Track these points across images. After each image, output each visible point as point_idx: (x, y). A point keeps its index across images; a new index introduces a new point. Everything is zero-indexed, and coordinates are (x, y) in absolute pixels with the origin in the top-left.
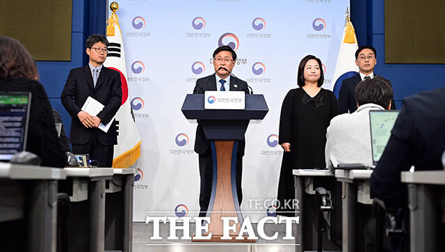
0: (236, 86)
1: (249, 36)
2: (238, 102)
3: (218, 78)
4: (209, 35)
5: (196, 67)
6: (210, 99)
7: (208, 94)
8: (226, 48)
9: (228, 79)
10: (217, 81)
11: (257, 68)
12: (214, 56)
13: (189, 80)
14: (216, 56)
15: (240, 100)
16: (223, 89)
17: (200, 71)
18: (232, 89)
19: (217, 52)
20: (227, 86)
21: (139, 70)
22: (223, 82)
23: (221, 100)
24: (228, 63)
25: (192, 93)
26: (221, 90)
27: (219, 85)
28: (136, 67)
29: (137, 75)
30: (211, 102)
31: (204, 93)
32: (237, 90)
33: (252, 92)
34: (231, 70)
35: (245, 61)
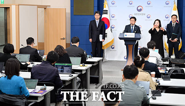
11: (148, 16)
21: (114, 17)
24: (133, 22)
28: (113, 16)
29: (113, 18)
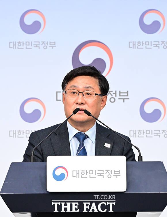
0: (108, 145)
1: (134, 45)
2: (114, 178)
3: (72, 131)
4: (53, 45)
5: (29, 109)
6: (58, 173)
7: (52, 161)
8: (89, 71)
9: (91, 132)
10: (71, 136)
11: (149, 109)
12: (63, 86)
13: (14, 134)
14: (68, 86)
15: (117, 174)
16: (82, 152)
17: (35, 116)
18: (100, 151)
19: (69, 78)
20: (90, 145)
22: (82, 138)
23: (80, 174)
25: (21, 159)
26: (79, 154)
27: (74, 144)
30: (60, 178)
31: (44, 160)
32: (111, 152)
33: (140, 158)
34: (98, 113)
35: (124, 96)
